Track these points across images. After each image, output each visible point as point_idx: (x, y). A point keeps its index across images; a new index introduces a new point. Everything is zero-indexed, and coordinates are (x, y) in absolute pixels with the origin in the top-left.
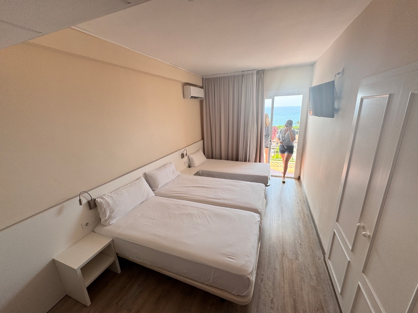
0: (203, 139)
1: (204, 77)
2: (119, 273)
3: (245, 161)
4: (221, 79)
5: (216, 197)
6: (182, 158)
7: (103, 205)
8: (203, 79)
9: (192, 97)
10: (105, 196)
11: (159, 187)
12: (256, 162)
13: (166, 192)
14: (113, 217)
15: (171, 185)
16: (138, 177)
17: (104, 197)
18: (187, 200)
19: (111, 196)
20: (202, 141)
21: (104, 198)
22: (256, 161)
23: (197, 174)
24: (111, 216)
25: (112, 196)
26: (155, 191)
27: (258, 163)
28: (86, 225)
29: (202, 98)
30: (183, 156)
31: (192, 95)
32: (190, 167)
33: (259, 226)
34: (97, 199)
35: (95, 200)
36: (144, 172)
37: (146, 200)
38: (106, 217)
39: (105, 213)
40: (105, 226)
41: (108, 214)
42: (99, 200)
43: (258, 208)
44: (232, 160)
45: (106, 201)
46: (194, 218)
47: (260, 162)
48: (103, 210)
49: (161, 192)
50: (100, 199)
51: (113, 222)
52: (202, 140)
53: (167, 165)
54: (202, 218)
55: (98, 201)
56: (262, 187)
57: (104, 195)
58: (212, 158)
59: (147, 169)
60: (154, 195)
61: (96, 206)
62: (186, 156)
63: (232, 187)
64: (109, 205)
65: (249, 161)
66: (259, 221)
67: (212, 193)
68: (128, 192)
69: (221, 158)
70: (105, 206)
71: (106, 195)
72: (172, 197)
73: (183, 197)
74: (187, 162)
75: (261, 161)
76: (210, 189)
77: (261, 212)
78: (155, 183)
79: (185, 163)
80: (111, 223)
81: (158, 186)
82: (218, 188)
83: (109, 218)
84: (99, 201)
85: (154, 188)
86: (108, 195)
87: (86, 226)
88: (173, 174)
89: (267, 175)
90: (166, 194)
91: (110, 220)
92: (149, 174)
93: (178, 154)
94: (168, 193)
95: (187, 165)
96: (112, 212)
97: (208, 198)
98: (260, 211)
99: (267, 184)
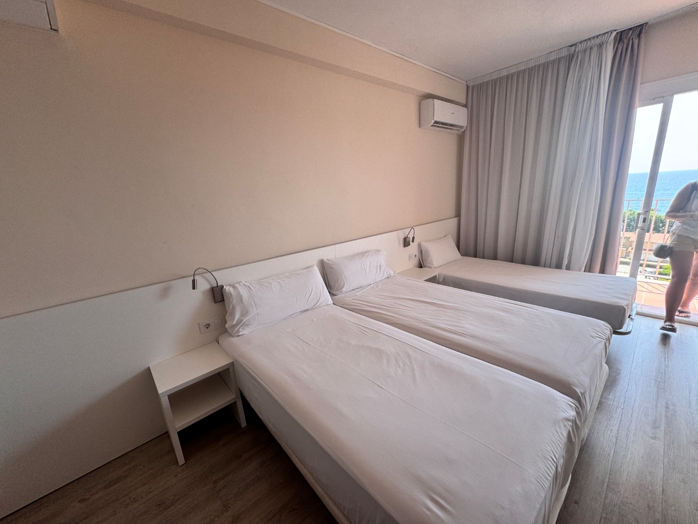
0: (458, 215)
1: (471, 84)
2: (243, 427)
3: (559, 266)
4: (512, 80)
5: (453, 328)
6: (404, 247)
7: (231, 299)
8: (468, 87)
9: (436, 122)
10: (240, 285)
11: (344, 290)
12: (589, 272)
13: (354, 301)
14: (247, 323)
15: (368, 290)
16: (308, 266)
17: (237, 285)
18: (387, 323)
19: (249, 287)
20: (456, 219)
21: (237, 288)
22: (589, 269)
23: (433, 280)
24: (242, 320)
25: (251, 287)
26: (336, 295)
27: (596, 276)
28: (207, 328)
29: (461, 127)
30: (406, 243)
31: (436, 119)
32: (421, 266)
33: (565, 435)
34: (225, 287)
35: (223, 287)
36: (321, 258)
37: (312, 309)
38: (233, 322)
39: (233, 314)
40: (231, 335)
41: (237, 316)
42: (227, 288)
43: (573, 379)
44: (523, 262)
45: (239, 293)
46: (385, 361)
47: (603, 271)
48: (231, 307)
49: (344, 300)
50: (231, 288)
51: (244, 332)
52: (455, 217)
53: (367, 254)
54: (401, 365)
55: (225, 289)
56: (598, 329)
57: (238, 283)
58: (475, 256)
59: (328, 254)
60: (331, 302)
61: (224, 300)
62: (413, 241)
63: (502, 314)
64: (241, 300)
65: (568, 268)
66: (568, 420)
67: (447, 319)
68: (282, 286)
69: (495, 257)
70: (234, 301)
71: (241, 283)
72: (361, 312)
73: (381, 315)
74: (416, 256)
75: (608, 268)
76: (443, 309)
77: (583, 394)
78: (338, 280)
79: (410, 257)
80: (241, 333)
81: (343, 287)
82: (467, 311)
83: (237, 324)
84: (227, 290)
85: (334, 291)
86: (244, 284)
87: (205, 329)
88: (378, 271)
89: (623, 303)
90: (352, 304)
91: (240, 327)
92: (329, 262)
93: (395, 238)
94: (356, 303)
95: (415, 261)
96: (245, 313)
97: (433, 327)
98: (578, 390)
99: (621, 328)
